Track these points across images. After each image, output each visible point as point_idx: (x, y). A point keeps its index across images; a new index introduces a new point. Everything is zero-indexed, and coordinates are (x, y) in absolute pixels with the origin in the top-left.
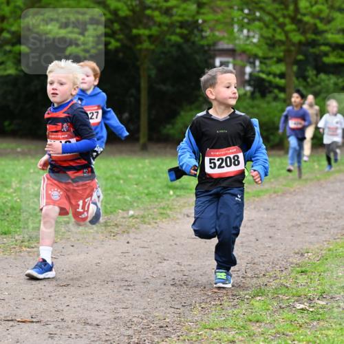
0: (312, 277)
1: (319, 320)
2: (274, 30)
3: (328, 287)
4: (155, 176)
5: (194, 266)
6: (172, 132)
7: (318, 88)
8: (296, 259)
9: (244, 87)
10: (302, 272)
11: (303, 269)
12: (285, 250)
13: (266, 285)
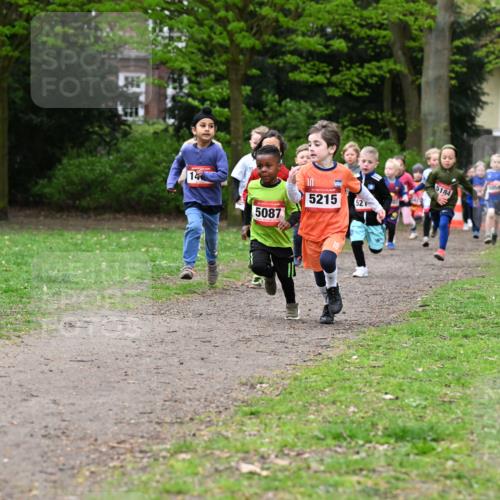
0: (267, 421)
1: (276, 489)
2: (211, 28)
3: (292, 437)
4: (19, 261)
5: (80, 405)
6: (47, 190)
7: (281, 121)
8: (242, 394)
9: (164, 119)
10: (252, 414)
11: (254, 409)
12: (226, 379)
13: (194, 435)
